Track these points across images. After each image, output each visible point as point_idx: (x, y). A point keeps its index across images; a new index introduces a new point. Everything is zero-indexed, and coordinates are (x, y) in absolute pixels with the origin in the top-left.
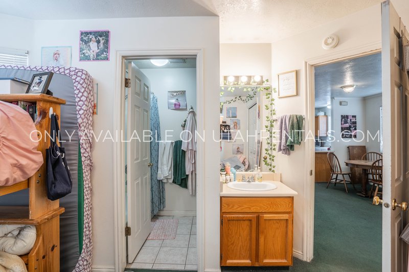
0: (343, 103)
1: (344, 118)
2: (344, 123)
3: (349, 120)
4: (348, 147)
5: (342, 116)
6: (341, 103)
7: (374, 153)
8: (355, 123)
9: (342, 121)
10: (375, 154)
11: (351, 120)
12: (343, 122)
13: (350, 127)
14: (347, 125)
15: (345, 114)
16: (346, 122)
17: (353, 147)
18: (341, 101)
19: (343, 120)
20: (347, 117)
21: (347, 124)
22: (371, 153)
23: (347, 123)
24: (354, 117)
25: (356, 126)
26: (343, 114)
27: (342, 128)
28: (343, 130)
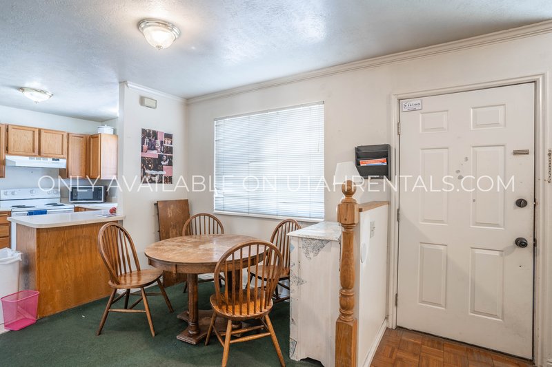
0: (147, 102)
1: (149, 136)
2: (149, 149)
3: (158, 142)
4: (156, 205)
5: (144, 131)
6: (142, 100)
7: (205, 215)
8: (170, 150)
9: (143, 143)
10: (207, 218)
11: (162, 142)
12: (146, 146)
13: (160, 158)
14: (154, 154)
15: (151, 127)
16: (152, 147)
17: (165, 202)
18: (144, 95)
19: (147, 140)
20: (155, 134)
21: (155, 152)
22: (200, 215)
23: (155, 149)
24: (169, 136)
25: (171, 157)
26: (146, 128)
27: (143, 160)
28: (145, 163)
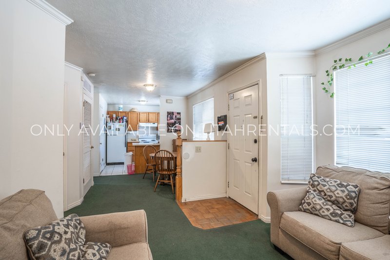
0: (168, 101)
1: (170, 114)
3: (174, 116)
5: (168, 112)
8: (179, 119)
9: (167, 117)
12: (169, 118)
13: (175, 122)
14: (173, 121)
15: (171, 110)
16: (171, 118)
18: (168, 99)
19: (169, 116)
23: (173, 119)
24: (179, 113)
25: (180, 122)
26: (169, 111)
27: (168, 124)
28: (169, 125)
